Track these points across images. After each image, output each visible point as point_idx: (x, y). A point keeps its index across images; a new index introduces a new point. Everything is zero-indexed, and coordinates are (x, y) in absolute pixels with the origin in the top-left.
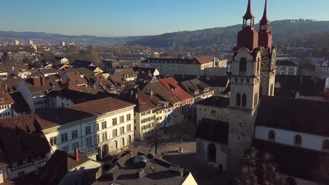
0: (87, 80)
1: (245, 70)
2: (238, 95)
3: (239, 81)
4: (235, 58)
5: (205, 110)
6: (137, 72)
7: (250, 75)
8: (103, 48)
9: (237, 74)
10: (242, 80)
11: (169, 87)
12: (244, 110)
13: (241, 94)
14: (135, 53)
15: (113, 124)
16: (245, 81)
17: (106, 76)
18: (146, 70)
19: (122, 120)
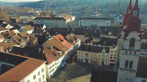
0: (4, 36)
1: (134, 46)
2: (127, 62)
3: (129, 53)
4: (127, 38)
5: (82, 53)
6: (34, 27)
7: (138, 49)
8: (7, 8)
9: (128, 48)
10: (131, 53)
11: (60, 41)
12: (130, 71)
13: (129, 61)
14: (26, 12)
15: (34, 79)
16: (133, 53)
17: (16, 31)
18: (38, 25)
19: (39, 73)
